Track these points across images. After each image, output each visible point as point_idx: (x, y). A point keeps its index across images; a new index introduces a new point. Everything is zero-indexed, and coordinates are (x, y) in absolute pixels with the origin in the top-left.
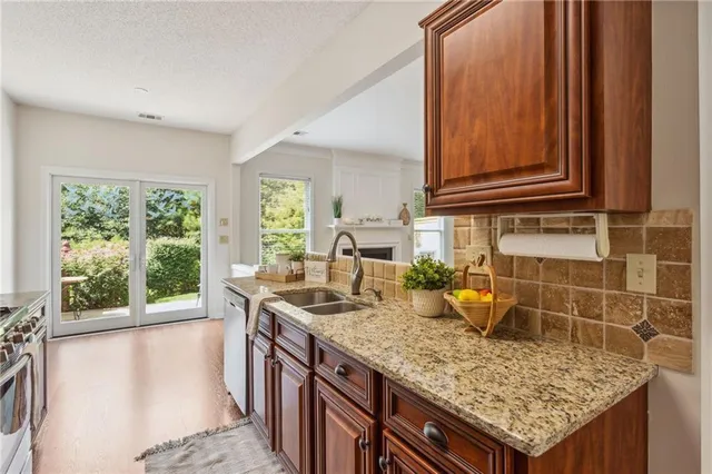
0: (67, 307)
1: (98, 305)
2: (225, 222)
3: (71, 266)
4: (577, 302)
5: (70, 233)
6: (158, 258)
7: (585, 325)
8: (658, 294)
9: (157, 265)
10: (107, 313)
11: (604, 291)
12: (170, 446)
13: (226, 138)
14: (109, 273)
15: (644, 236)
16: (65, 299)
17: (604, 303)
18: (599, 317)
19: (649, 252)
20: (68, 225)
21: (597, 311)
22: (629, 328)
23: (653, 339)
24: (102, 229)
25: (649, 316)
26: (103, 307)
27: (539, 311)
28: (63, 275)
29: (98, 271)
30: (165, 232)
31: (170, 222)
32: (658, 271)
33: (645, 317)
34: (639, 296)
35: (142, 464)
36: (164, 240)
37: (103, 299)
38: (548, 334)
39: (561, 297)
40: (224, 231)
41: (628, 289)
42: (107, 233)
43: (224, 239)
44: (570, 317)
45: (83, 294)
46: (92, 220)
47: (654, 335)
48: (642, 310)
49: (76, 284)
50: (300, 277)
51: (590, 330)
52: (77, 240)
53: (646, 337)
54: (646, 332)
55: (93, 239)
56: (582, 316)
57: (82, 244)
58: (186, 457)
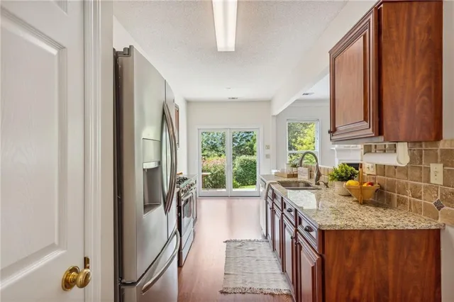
0: (205, 187)
1: (215, 186)
2: (268, 147)
3: (205, 168)
4: (411, 189)
5: (206, 153)
6: (242, 166)
7: (414, 202)
8: (444, 185)
9: (241, 170)
10: (218, 190)
11: (423, 184)
12: (235, 241)
13: (268, 102)
14: (219, 172)
15: (439, 154)
16: (204, 182)
17: (422, 190)
18: (420, 198)
19: (441, 162)
20: (205, 150)
21: (419, 194)
22: (432, 203)
23: (442, 209)
24: (218, 151)
25: (441, 197)
26: (217, 188)
27: (396, 195)
28: (203, 172)
29: (215, 171)
30: (245, 153)
31: (247, 147)
32: (444, 172)
33: (439, 198)
34: (437, 186)
35: (225, 244)
36: (244, 157)
37: (217, 184)
38: (399, 207)
39: (404, 187)
40: (267, 152)
41: (431, 182)
42: (220, 153)
43: (268, 156)
44: (408, 197)
45: (210, 181)
46: (214, 147)
47: (442, 207)
48: (437, 193)
49: (207, 176)
50: (295, 176)
51: (416, 205)
52: (208, 156)
53: (439, 208)
54: (439, 206)
55: (214, 156)
56: (413, 197)
57: (210, 159)
58: (241, 246)
